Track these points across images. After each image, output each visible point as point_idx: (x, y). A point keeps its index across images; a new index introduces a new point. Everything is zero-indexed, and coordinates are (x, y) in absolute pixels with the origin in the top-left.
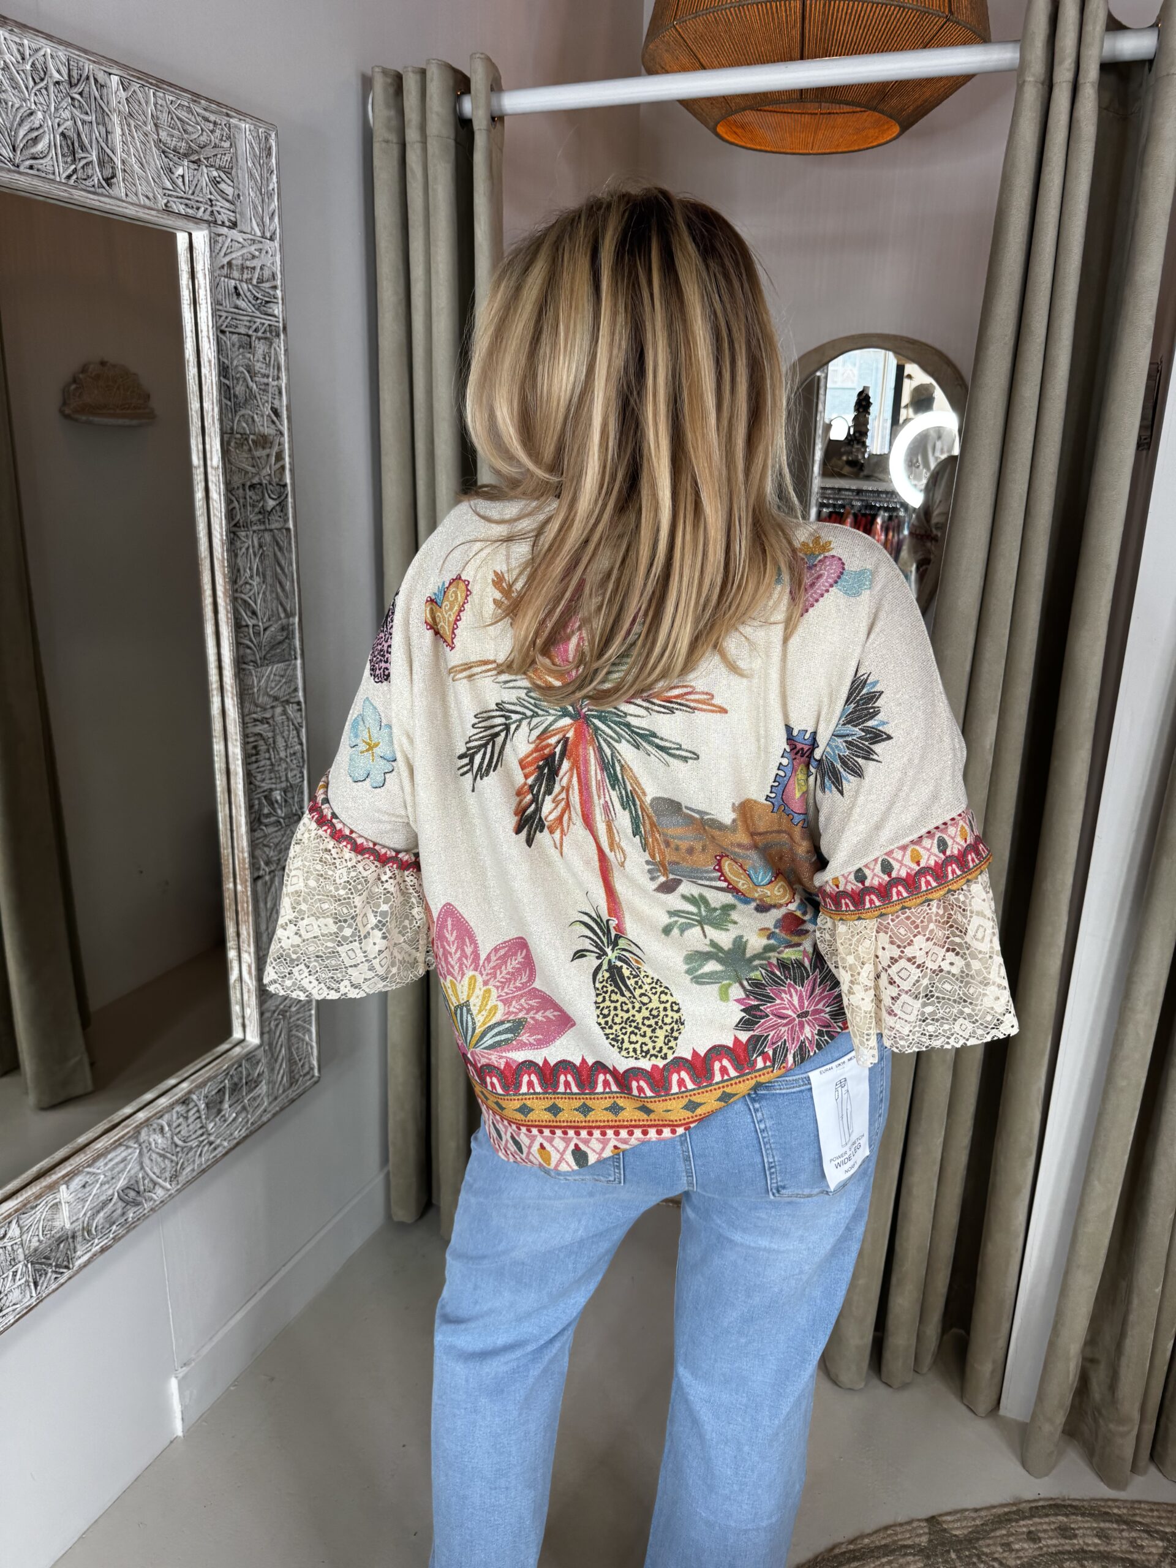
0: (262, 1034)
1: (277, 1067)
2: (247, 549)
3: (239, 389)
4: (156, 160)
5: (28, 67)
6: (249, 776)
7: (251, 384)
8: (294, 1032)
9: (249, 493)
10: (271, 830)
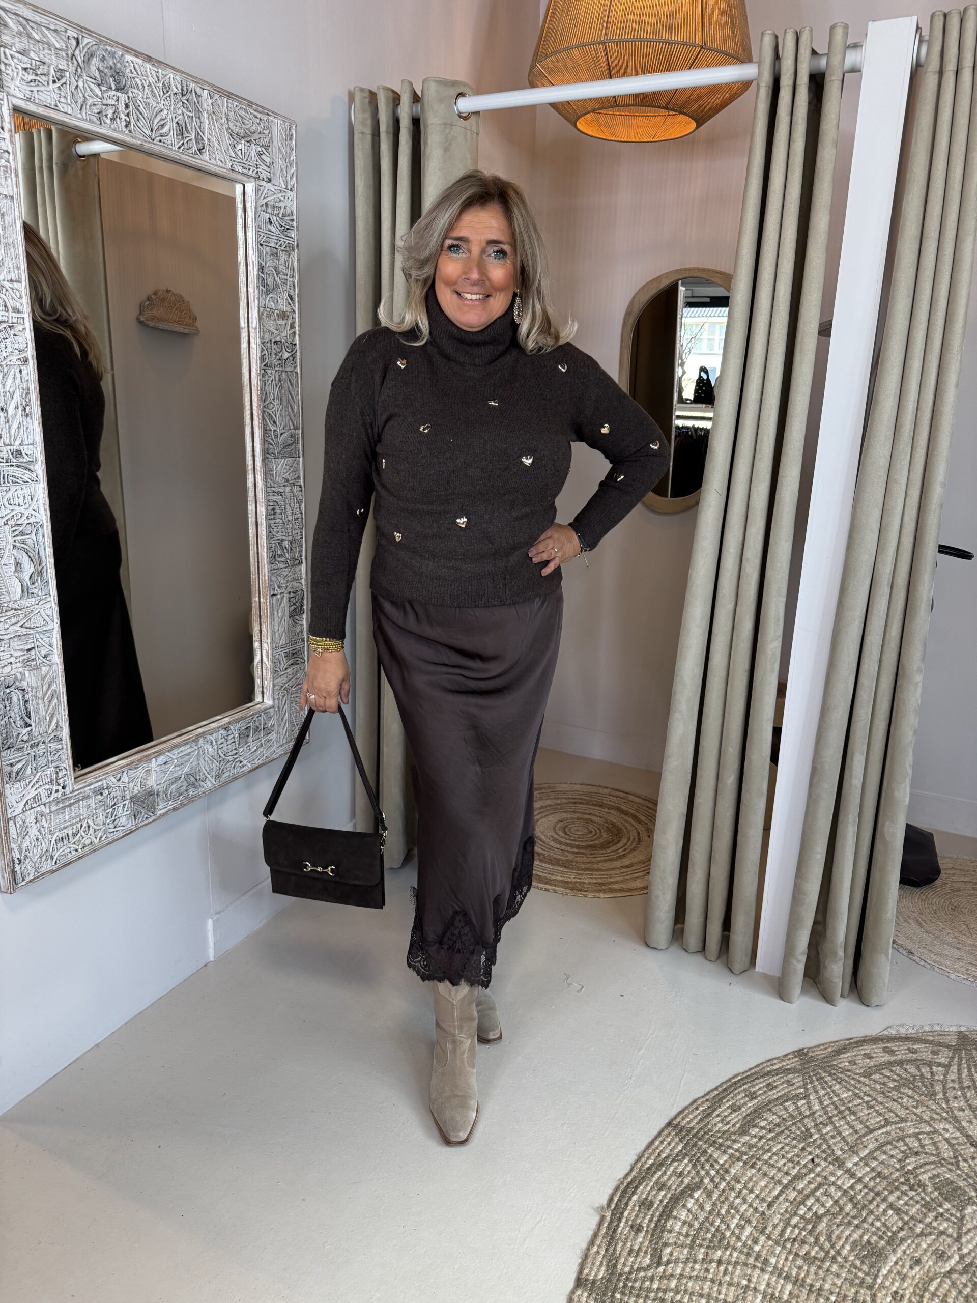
0: (274, 699)
1: (282, 724)
2: (272, 381)
3: (270, 281)
4: (227, 140)
5: (161, 85)
6: (269, 526)
7: (276, 278)
8: (293, 705)
9: (274, 346)
10: (282, 565)
